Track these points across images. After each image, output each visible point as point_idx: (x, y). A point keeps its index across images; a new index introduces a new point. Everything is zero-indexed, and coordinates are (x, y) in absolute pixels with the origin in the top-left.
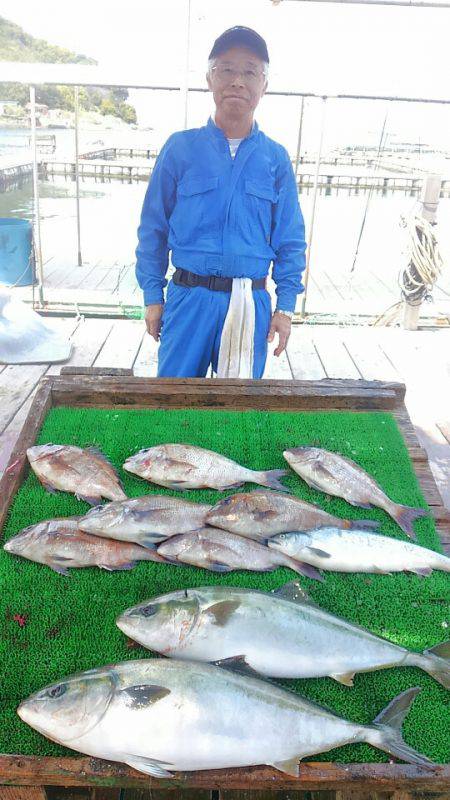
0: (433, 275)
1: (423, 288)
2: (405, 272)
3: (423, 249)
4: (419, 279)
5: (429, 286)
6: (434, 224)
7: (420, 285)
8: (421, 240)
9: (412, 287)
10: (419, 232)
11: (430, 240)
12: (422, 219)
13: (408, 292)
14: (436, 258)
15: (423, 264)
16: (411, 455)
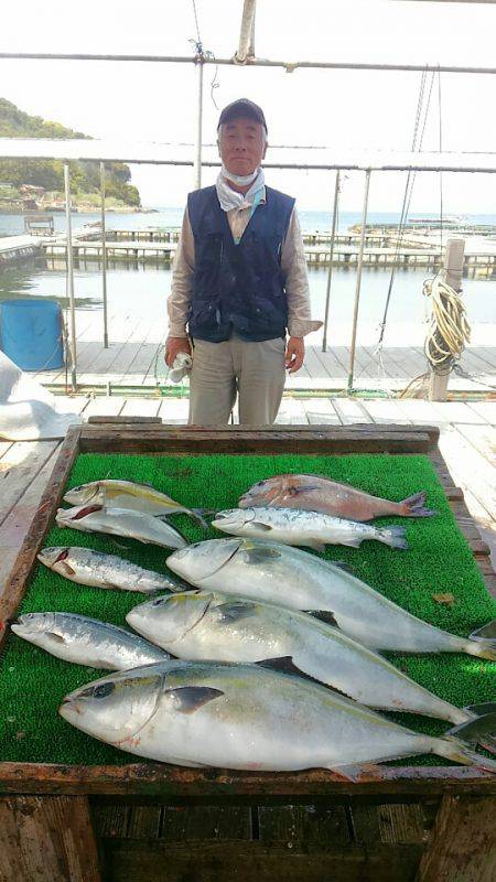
0: (460, 343)
1: (450, 357)
2: (431, 342)
3: (449, 316)
4: (445, 347)
5: (456, 355)
6: (459, 291)
7: (448, 353)
8: (446, 307)
9: (437, 355)
10: (444, 299)
11: (455, 307)
12: (446, 286)
13: (434, 362)
14: (463, 325)
15: (449, 330)
16: (447, 494)
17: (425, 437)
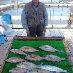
1: (71, 23)
3: (71, 17)
4: (71, 21)
9: (69, 22)
12: (71, 12)
17: (63, 38)
